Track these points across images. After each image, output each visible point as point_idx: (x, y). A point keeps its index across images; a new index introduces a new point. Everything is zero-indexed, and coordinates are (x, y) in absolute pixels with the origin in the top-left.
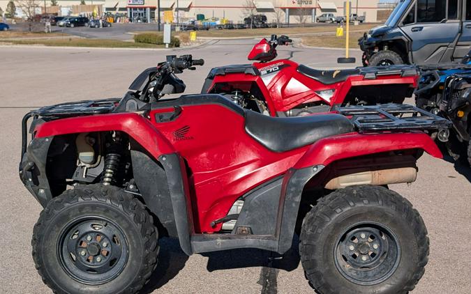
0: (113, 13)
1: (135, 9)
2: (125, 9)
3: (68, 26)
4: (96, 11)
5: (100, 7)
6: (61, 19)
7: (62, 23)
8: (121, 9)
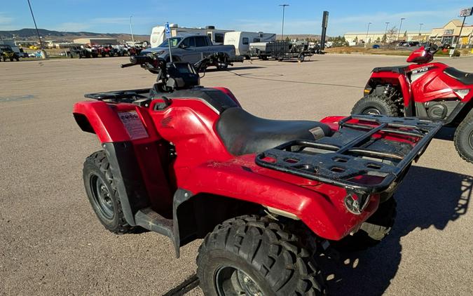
0: (434, 39)
1: (446, 37)
2: (441, 37)
3: (408, 46)
4: (425, 39)
5: (428, 36)
6: (406, 42)
7: (405, 45)
8: (439, 37)
